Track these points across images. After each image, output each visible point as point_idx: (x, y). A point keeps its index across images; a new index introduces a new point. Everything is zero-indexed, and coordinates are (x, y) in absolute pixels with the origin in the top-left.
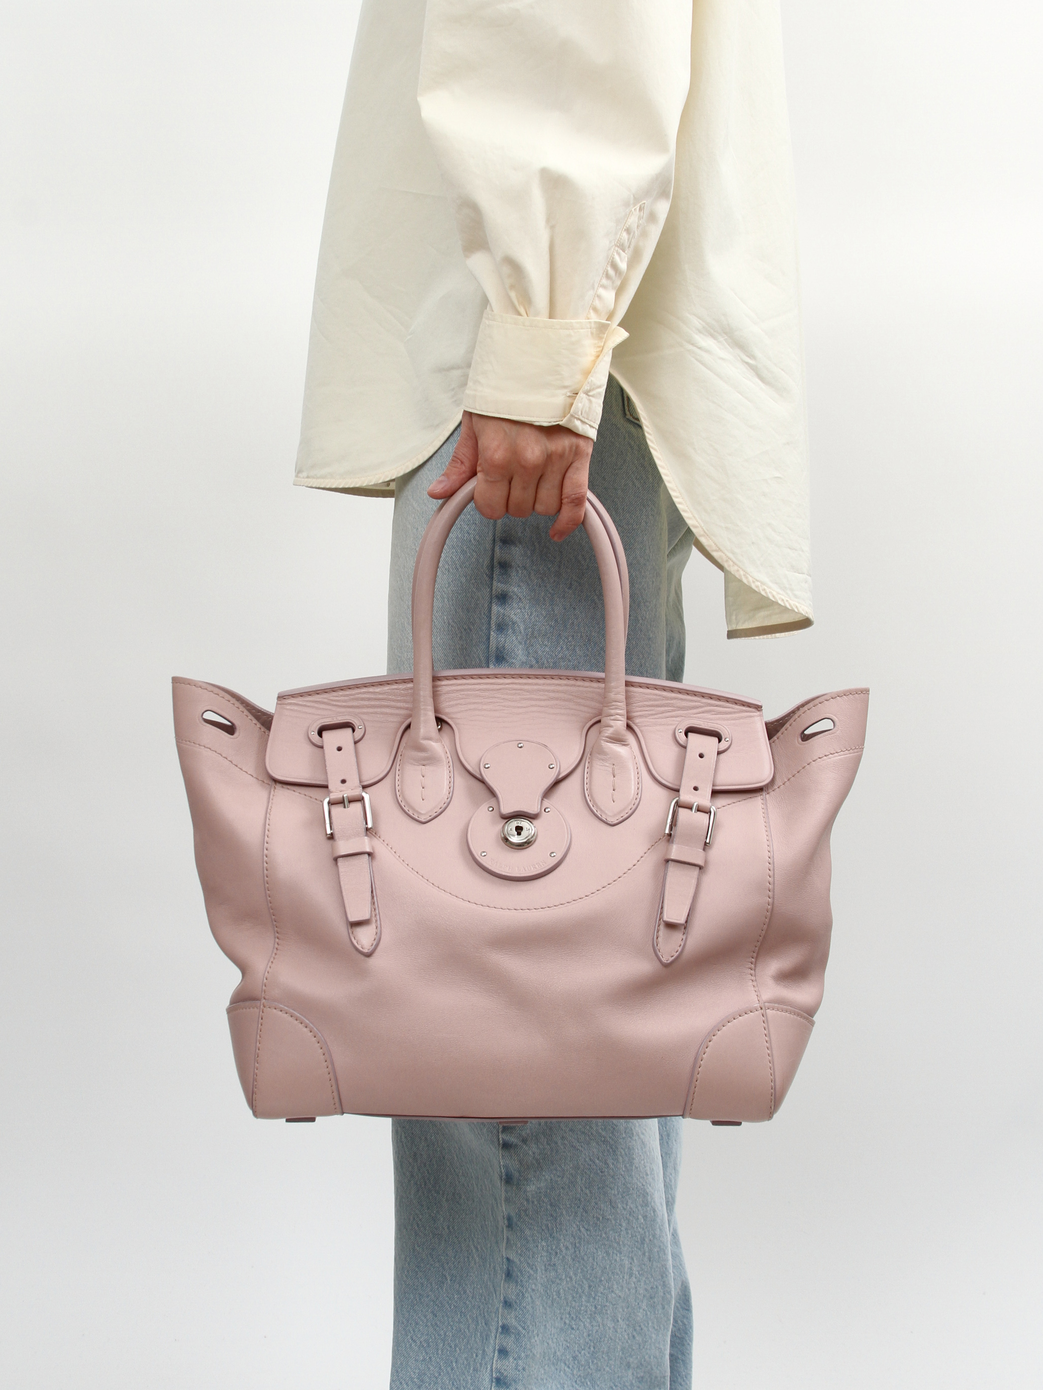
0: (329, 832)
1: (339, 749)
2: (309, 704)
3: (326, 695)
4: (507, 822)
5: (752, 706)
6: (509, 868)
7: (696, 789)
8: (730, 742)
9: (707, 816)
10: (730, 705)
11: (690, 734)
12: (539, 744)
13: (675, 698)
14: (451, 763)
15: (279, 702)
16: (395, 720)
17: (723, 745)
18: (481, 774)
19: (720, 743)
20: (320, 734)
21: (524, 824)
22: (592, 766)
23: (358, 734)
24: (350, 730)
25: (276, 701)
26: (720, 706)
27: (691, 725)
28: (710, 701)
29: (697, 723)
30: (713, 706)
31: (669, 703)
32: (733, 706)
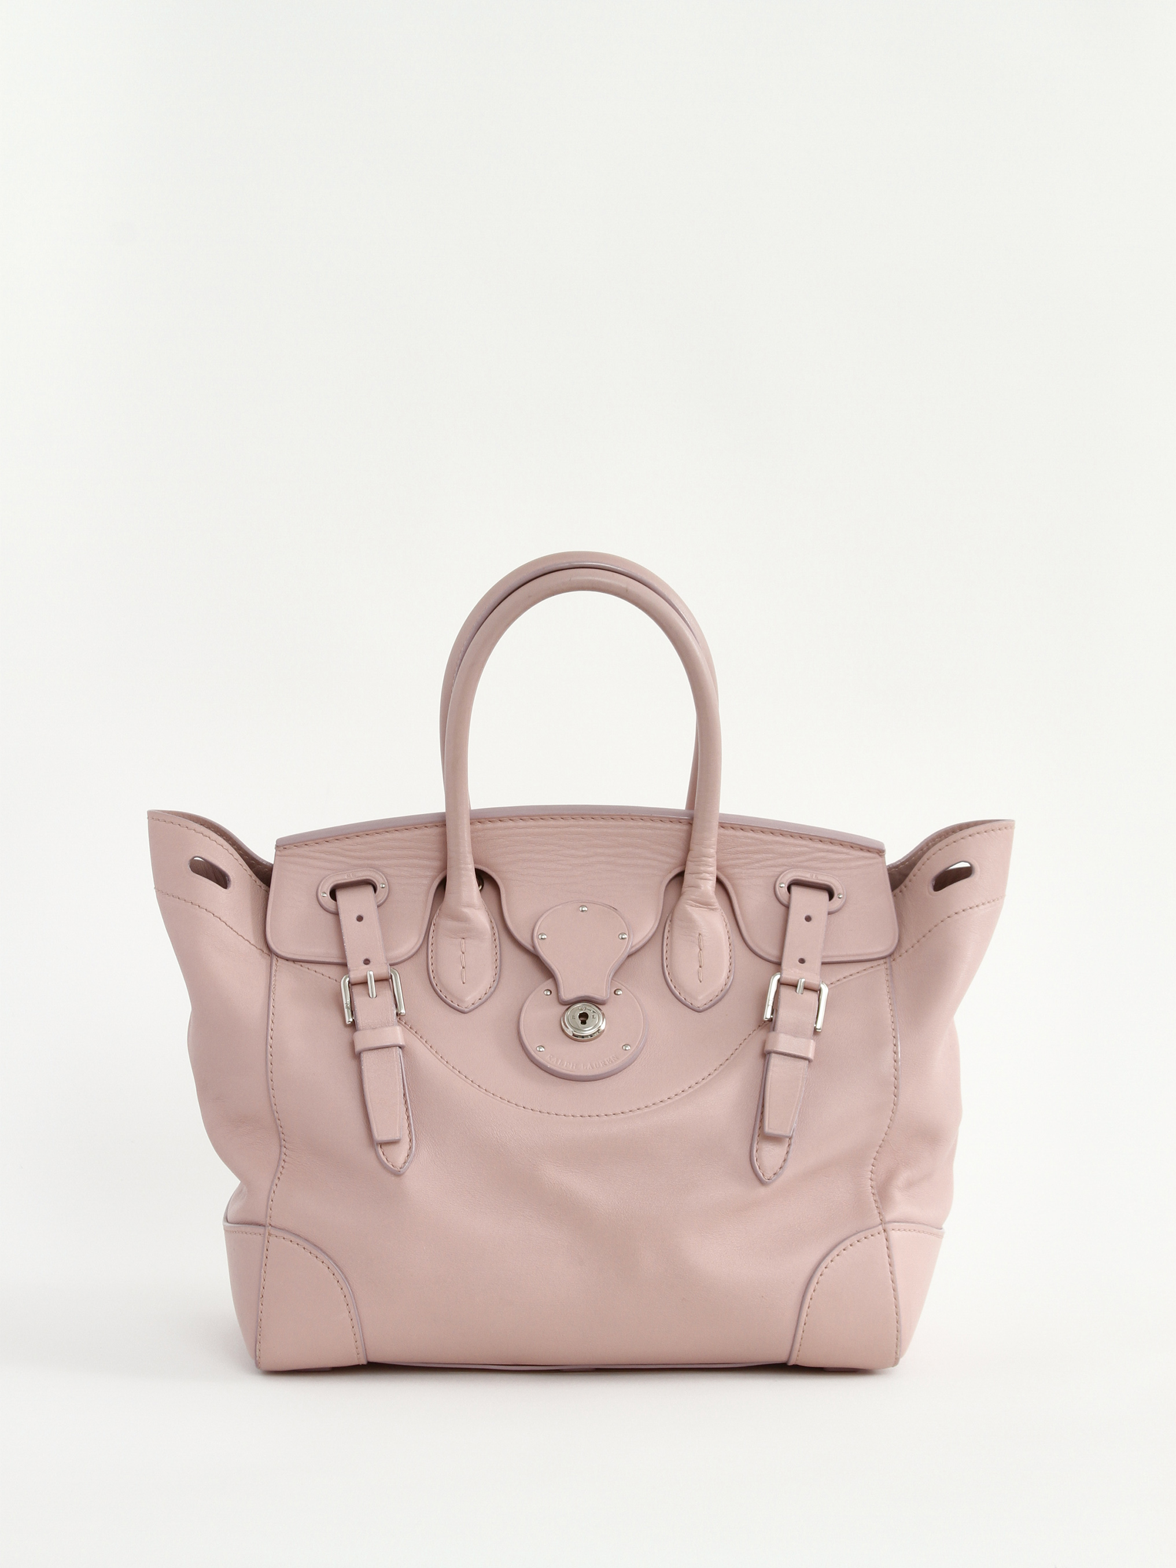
0: (349, 1019)
1: (360, 919)
2: (317, 855)
3: (337, 844)
4: (567, 1009)
5: (872, 850)
6: (573, 1066)
7: (802, 961)
8: (844, 900)
9: (815, 996)
10: (844, 850)
11: (794, 889)
12: (604, 905)
13: (777, 842)
14: (497, 934)
15: (278, 853)
16: (428, 874)
17: (836, 903)
18: (534, 947)
19: (832, 901)
20: (333, 894)
21: (589, 1009)
22: (672, 936)
23: (382, 893)
24: (371, 889)
25: (275, 850)
26: (832, 851)
27: (795, 878)
28: (820, 846)
29: (803, 875)
30: (823, 851)
31: (768, 849)
32: (848, 851)
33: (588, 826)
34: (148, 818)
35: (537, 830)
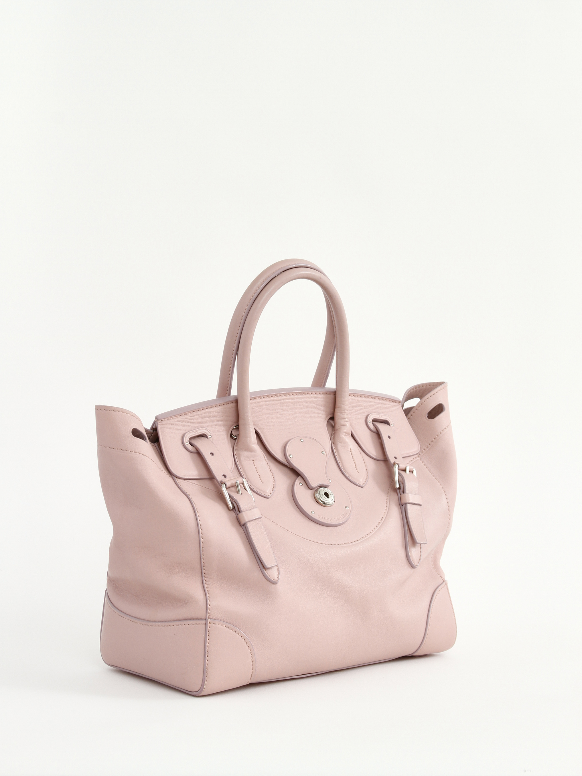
0: (231, 507)
1: (212, 454)
2: (178, 423)
5: (397, 402)
7: (396, 458)
8: (395, 427)
11: (375, 423)
18: (289, 463)
19: (391, 427)
20: (190, 443)
22: (338, 451)
23: (211, 440)
24: (206, 438)
27: (374, 418)
28: (378, 401)
29: (376, 416)
30: (379, 404)
31: (360, 404)
32: (388, 403)
33: (291, 399)
34: (95, 409)
35: (271, 402)
